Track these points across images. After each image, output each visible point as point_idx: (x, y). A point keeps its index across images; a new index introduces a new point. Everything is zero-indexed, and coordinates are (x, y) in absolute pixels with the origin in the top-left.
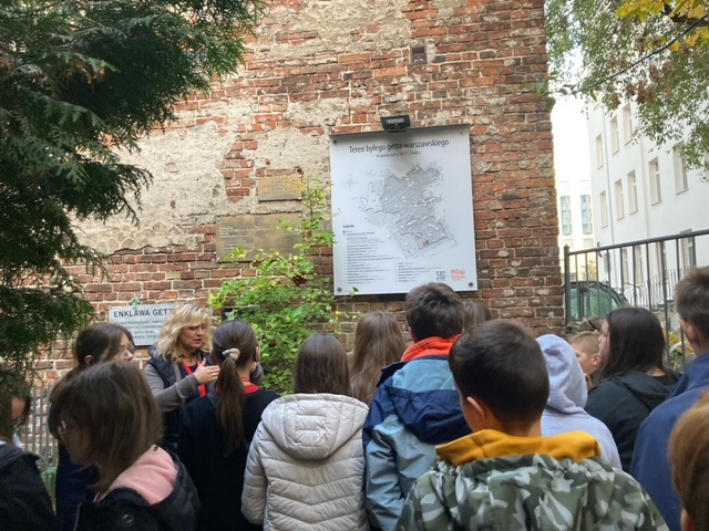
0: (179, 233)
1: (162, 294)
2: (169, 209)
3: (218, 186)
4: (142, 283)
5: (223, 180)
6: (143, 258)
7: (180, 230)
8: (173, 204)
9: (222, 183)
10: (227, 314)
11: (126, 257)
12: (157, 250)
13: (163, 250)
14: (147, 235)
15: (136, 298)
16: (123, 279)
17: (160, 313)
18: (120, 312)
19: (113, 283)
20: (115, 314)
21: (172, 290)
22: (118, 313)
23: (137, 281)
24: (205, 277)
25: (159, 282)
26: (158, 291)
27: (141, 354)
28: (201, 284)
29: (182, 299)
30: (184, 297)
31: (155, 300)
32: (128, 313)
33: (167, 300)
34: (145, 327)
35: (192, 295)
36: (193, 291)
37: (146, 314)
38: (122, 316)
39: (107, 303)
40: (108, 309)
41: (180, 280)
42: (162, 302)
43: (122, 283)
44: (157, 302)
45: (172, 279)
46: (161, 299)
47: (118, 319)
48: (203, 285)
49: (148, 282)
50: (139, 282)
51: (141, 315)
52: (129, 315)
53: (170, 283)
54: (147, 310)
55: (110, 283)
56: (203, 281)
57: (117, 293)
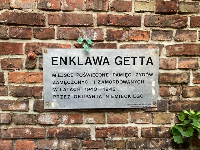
4: (95, 15)
15: (87, 39)
16: (64, 7)
17: (126, 63)
18: (61, 58)
19: (49, 13)
20: (53, 61)
21: (142, 28)
22: (58, 59)
23: (87, 10)
24: (193, 11)
25: (122, 14)
26: (121, 29)
27: (95, 120)
28: (185, 21)
29: (157, 43)
30: (160, 41)
31: (115, 42)
32: (76, 60)
33: (134, 43)
34: (103, 82)
35: (171, 37)
36: (175, 31)
37: (104, 62)
38: (66, 63)
39: (39, 43)
40: (40, 52)
41: (154, 14)
42: (127, 45)
43: (61, 12)
44: (119, 45)
45: (143, 12)
46: (124, 41)
47: (58, 68)
48: (189, 23)
49: (104, 13)
50: (90, 13)
51: (95, 64)
52: (77, 63)
53: (139, 18)
54: (106, 58)
55: (42, 12)
56: (189, 18)
57: (55, 27)
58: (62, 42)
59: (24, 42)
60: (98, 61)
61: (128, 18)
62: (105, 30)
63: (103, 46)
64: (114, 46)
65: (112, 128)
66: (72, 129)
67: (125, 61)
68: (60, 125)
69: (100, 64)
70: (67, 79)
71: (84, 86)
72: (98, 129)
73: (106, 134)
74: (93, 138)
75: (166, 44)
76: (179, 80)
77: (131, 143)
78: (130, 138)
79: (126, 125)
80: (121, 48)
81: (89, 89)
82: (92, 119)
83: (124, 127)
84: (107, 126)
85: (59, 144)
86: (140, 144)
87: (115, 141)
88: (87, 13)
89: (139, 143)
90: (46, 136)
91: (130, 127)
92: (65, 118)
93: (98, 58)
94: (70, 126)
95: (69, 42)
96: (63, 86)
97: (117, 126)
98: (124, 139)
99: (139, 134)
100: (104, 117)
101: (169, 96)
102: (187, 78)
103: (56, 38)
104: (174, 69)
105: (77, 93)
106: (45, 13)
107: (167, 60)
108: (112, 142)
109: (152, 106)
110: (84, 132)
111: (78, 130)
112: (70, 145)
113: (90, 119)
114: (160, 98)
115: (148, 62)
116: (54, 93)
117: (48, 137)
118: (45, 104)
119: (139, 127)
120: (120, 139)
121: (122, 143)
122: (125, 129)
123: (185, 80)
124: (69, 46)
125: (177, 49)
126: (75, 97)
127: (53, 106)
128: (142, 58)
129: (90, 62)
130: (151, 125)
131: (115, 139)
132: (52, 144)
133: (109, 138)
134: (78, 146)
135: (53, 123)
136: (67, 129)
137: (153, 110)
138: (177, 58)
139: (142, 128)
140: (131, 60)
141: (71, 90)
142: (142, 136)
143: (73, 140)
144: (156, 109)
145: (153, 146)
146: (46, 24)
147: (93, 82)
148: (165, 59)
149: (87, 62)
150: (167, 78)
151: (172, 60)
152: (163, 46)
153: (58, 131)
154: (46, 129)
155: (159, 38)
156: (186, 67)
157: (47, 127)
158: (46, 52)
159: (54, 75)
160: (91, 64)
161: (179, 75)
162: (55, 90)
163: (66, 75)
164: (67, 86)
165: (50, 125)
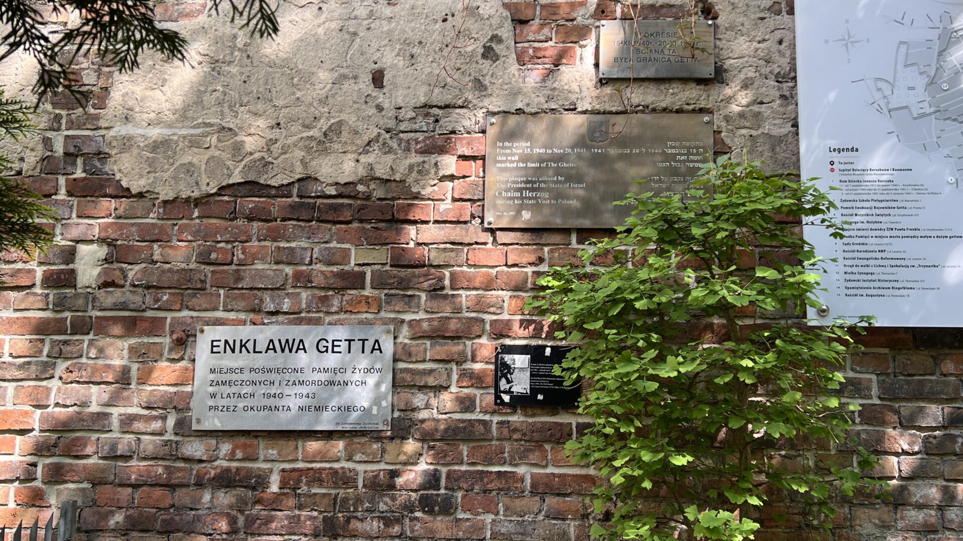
0: (390, 151)
1: (339, 301)
2: (370, 89)
3: (496, 38)
4: (289, 270)
5: (508, 25)
6: (292, 207)
7: (394, 144)
8: (378, 79)
9: (506, 32)
10: (508, 358)
11: (251, 203)
12: (332, 191)
13: (346, 190)
14: (308, 149)
16: (238, 259)
17: (336, 349)
18: (226, 342)
19: (212, 268)
20: (213, 346)
21: (368, 292)
22: (222, 344)
23: (277, 263)
24: (452, 263)
25: (335, 269)
26: (331, 293)
27: (279, 453)
28: (441, 279)
29: (392, 316)
30: (399, 312)
31: (321, 315)
32: (250, 346)
33: (353, 316)
34: (294, 383)
35: (419, 307)
36: (423, 296)
37: (298, 349)
38: (233, 351)
39: (192, 317)
40: (193, 332)
41: (388, 268)
42: (339, 320)
43: (234, 267)
44: (328, 319)
45: (367, 264)
46: (337, 313)
47: (221, 359)
48: (447, 282)
49: (304, 268)
50: (280, 267)
51: (283, 351)
52: (251, 350)
53: (363, 274)
54: (301, 341)
55: (203, 267)
56: (447, 274)
57: (222, 292)
58: (232, 316)
59: (169, 316)
60: (287, 346)
61: (342, 275)
62: (304, 294)
63: (299, 322)
64: (317, 322)
65: (309, 469)
66: (238, 469)
67: (333, 346)
68: (216, 463)
69: (291, 351)
70: (234, 377)
71: (262, 390)
72: (283, 471)
73: (299, 481)
74: (274, 488)
75: (408, 317)
76: (431, 381)
77: (345, 500)
78: (342, 491)
79: (336, 465)
80: (330, 324)
81: (269, 396)
82: (275, 452)
83: (330, 468)
84: (300, 465)
85: (212, 498)
86: (362, 503)
87: (315, 494)
88: (275, 267)
89: (358, 500)
90: (192, 482)
91: (343, 468)
92: (226, 448)
93: (287, 341)
94: (234, 464)
95: (242, 316)
96: (226, 390)
97: (318, 465)
98: (333, 492)
99: (360, 484)
100: (297, 448)
101: (413, 410)
102: (445, 377)
103: (221, 308)
104: (424, 361)
105: (249, 402)
106: (208, 269)
107: (410, 346)
108: (310, 496)
109: (381, 427)
110: (259, 476)
111: (249, 473)
112: (233, 500)
113: (270, 451)
114: (397, 414)
115: (373, 349)
116: (211, 403)
117: (195, 485)
118: (194, 421)
119: (361, 468)
120: (324, 491)
121: (326, 501)
122: (334, 472)
123: (442, 381)
124: (244, 323)
125: (425, 325)
126: (245, 409)
127: (207, 426)
128: (364, 341)
129: (274, 349)
130: (383, 466)
131: (315, 490)
132: (201, 498)
133: (304, 489)
134: (246, 504)
135: (204, 458)
136: (228, 470)
137: (383, 435)
138: (428, 343)
139: (365, 472)
140: (344, 344)
141: (240, 396)
142: (364, 486)
143: (240, 491)
144: (389, 433)
145: (385, 508)
146: (208, 286)
147: (277, 383)
148: (405, 344)
149: (268, 349)
150: (408, 377)
151: (418, 345)
152: (403, 321)
153: (213, 472)
154: (192, 469)
155: (397, 309)
156: (443, 357)
157: (196, 467)
158: (202, 331)
159: (212, 371)
160: (275, 352)
161: (431, 371)
162: (213, 396)
163: (231, 371)
164: (234, 389)
165: (201, 461)
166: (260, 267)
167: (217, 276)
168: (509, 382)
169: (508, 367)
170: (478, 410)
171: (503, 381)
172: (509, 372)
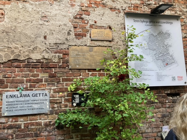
0: (48, 53)
1: (37, 85)
2: (43, 40)
3: (70, 31)
4: (25, 79)
5: (73, 28)
6: (26, 65)
7: (49, 51)
8: (45, 37)
9: (72, 29)
10: (75, 96)
11: (16, 64)
12: (35, 61)
13: (38, 61)
14: (29, 52)
15: (21, 87)
16: (13, 76)
18: (10, 95)
19: (6, 79)
20: (7, 97)
21: (43, 83)
22: (9, 96)
23: (22, 77)
24: (62, 76)
25: (36, 78)
26: (35, 83)
27: (23, 120)
28: (60, 80)
29: (49, 88)
30: (51, 87)
31: (33, 88)
32: (16, 96)
33: (40, 88)
34: (27, 104)
35: (55, 86)
36: (56, 83)
37: (28, 96)
38: (12, 97)
39: (1, 90)
40: (2, 93)
41: (48, 78)
42: (37, 89)
43: (12, 78)
44: (34, 89)
45: (44, 77)
46: (36, 88)
47: (9, 99)
48: (61, 80)
49: (29, 78)
50: (23, 78)
51: (24, 97)
52: (16, 97)
53: (42, 79)
54: (28, 94)
55: (4, 78)
56: (61, 79)
57: (9, 84)
58: (11, 89)
60: (25, 96)
61: (38, 79)
62: (29, 84)
63: (28, 90)
64: (32, 90)
65: (31, 123)
66: (14, 124)
67: (36, 95)
68: (9, 123)
69: (26, 97)
70: (12, 103)
71: (19, 106)
72: (24, 123)
73: (28, 125)
74: (23, 128)
75: (53, 88)
76: (58, 101)
77: (39, 129)
78: (39, 127)
79: (37, 121)
80: (35, 90)
81: (21, 107)
82: (23, 119)
83: (36, 122)
84: (29, 122)
85: (7, 131)
86: (43, 129)
87: (32, 128)
88: (22, 78)
89: (42, 128)
90: (2, 128)
91: (39, 122)
92: (11, 120)
93: (25, 94)
94: (12, 123)
95: (14, 89)
96: (10, 106)
97: (33, 121)
98: (36, 127)
99: (43, 124)
100: (28, 118)
101: (54, 108)
102: (61, 100)
103: (9, 88)
104: (56, 97)
106: (5, 79)
107: (53, 94)
108: (31, 128)
109: (47, 112)
110: (18, 125)
111: (16, 125)
112: (12, 131)
113: (21, 119)
114: (51, 109)
115: (45, 95)
116: (6, 109)
117: (3, 129)
118: (2, 114)
119: (43, 121)
120: (34, 127)
121: (35, 129)
122: (37, 123)
123: (61, 101)
124: (14, 91)
125: (57, 90)
126: (15, 110)
127: (6, 115)
128: (43, 94)
129: (22, 96)
130: (47, 120)
131: (32, 127)
132: (4, 131)
133: (30, 127)
134: (16, 132)
135: (5, 122)
136: (11, 124)
137: (48, 114)
138: (57, 93)
139: (44, 122)
140: (39, 95)
141: (14, 107)
142: (44, 125)
143: (14, 129)
144: (49, 113)
145: (49, 129)
146: (5, 83)
147: (23, 104)
148: (52, 94)
149: (21, 96)
150: (53, 101)
151: (55, 94)
152: (51, 89)
153: (7, 125)
154: (2, 125)
155: (50, 86)
156: (61, 96)
157: (3, 124)
158: (4, 93)
159: (7, 102)
161: (58, 99)
164: (12, 106)
165: (4, 123)
166: (18, 78)
167: (8, 80)
168: (75, 101)
169: (75, 97)
170: (68, 107)
171: (74, 101)
172: (75, 99)
